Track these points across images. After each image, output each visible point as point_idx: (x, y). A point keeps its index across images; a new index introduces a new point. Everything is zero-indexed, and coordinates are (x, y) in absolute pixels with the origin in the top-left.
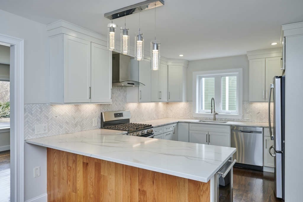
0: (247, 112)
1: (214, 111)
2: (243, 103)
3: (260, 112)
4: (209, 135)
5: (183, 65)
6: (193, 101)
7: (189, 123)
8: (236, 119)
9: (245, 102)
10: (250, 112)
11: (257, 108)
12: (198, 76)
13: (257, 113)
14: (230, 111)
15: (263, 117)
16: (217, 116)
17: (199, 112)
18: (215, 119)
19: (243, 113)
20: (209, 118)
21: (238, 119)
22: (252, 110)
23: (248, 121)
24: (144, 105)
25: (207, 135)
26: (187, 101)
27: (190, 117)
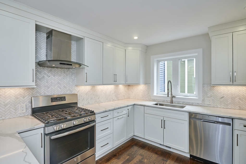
0: (208, 96)
1: (172, 94)
3: (225, 96)
4: (165, 120)
5: (141, 49)
6: (151, 83)
7: (144, 106)
8: (195, 103)
9: (206, 85)
10: (211, 96)
11: (220, 92)
12: (156, 60)
13: (220, 97)
14: (189, 94)
15: (228, 103)
16: (174, 99)
17: (157, 94)
18: (172, 102)
19: (203, 97)
20: (167, 101)
22: (214, 94)
23: (209, 106)
24: (100, 88)
25: (162, 120)
26: (146, 84)
27: (149, 99)
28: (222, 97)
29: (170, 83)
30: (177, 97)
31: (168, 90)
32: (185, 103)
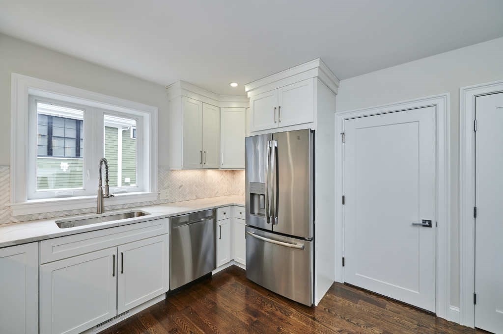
0: (165, 186)
2: (159, 172)
3: (183, 184)
7: (38, 240)
8: (146, 202)
9: (162, 169)
10: (169, 187)
11: (178, 178)
13: (179, 187)
15: (186, 193)
16: (107, 203)
18: (101, 210)
19: (158, 189)
21: (150, 202)
22: (172, 183)
25: (114, 256)
28: (181, 187)
29: (103, 164)
30: (115, 195)
31: (107, 182)
32: (128, 205)
